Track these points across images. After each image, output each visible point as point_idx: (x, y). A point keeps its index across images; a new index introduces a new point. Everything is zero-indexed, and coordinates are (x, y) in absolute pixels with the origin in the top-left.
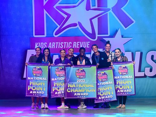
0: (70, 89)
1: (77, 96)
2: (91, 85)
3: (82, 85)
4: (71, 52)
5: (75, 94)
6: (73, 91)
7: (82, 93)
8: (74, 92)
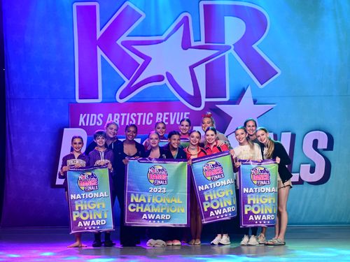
2: (177, 199)
3: (159, 198)
4: (113, 131)
5: (145, 216)
6: (140, 210)
7: (158, 215)
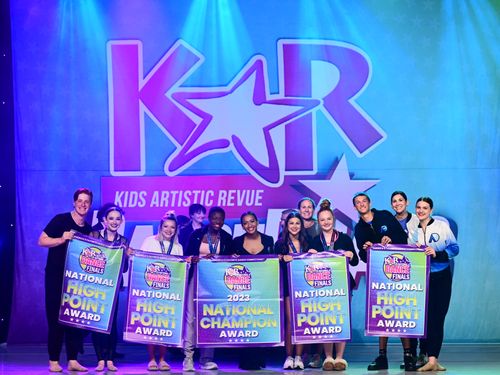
0: (208, 320)
1: (227, 338)
2: (266, 309)
3: (241, 309)
5: (223, 334)
6: (216, 325)
7: (241, 332)
8: (219, 327)
